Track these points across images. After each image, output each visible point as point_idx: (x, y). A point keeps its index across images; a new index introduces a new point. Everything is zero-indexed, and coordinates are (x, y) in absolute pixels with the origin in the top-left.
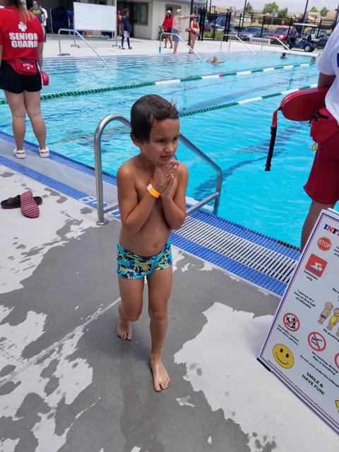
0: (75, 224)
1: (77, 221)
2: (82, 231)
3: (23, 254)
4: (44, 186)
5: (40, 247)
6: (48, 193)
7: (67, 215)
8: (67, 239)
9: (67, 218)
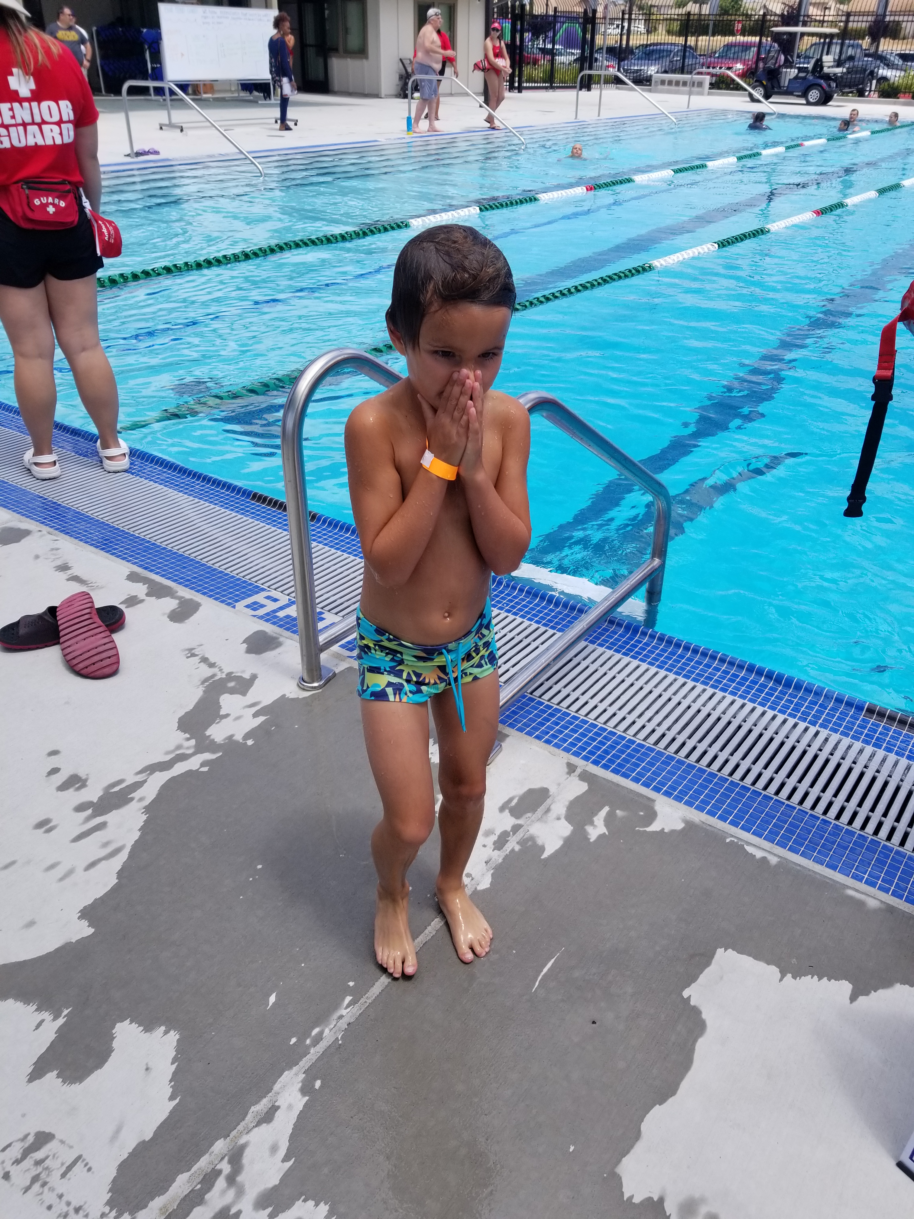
0: (232, 691)
1: (239, 679)
2: (255, 715)
3: (80, 808)
4: (125, 568)
5: (130, 780)
6: (140, 590)
7: (204, 660)
8: (212, 746)
9: (207, 672)
